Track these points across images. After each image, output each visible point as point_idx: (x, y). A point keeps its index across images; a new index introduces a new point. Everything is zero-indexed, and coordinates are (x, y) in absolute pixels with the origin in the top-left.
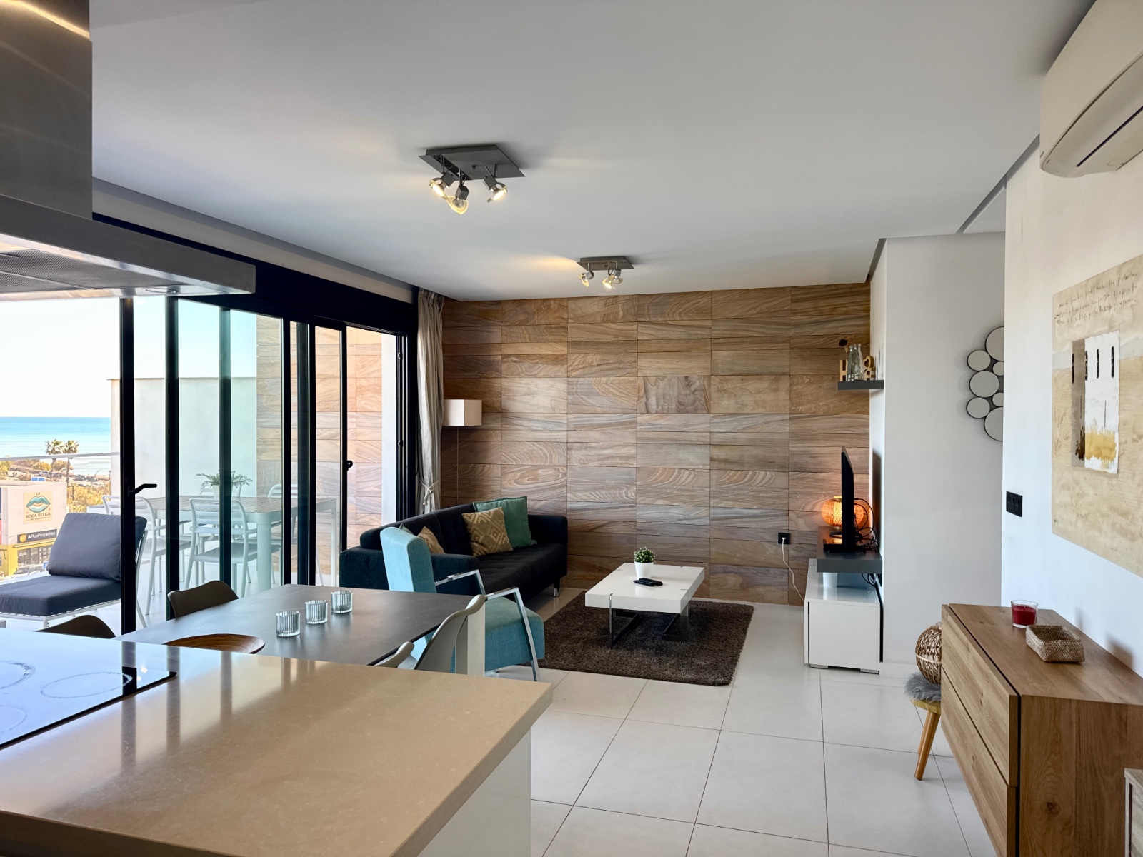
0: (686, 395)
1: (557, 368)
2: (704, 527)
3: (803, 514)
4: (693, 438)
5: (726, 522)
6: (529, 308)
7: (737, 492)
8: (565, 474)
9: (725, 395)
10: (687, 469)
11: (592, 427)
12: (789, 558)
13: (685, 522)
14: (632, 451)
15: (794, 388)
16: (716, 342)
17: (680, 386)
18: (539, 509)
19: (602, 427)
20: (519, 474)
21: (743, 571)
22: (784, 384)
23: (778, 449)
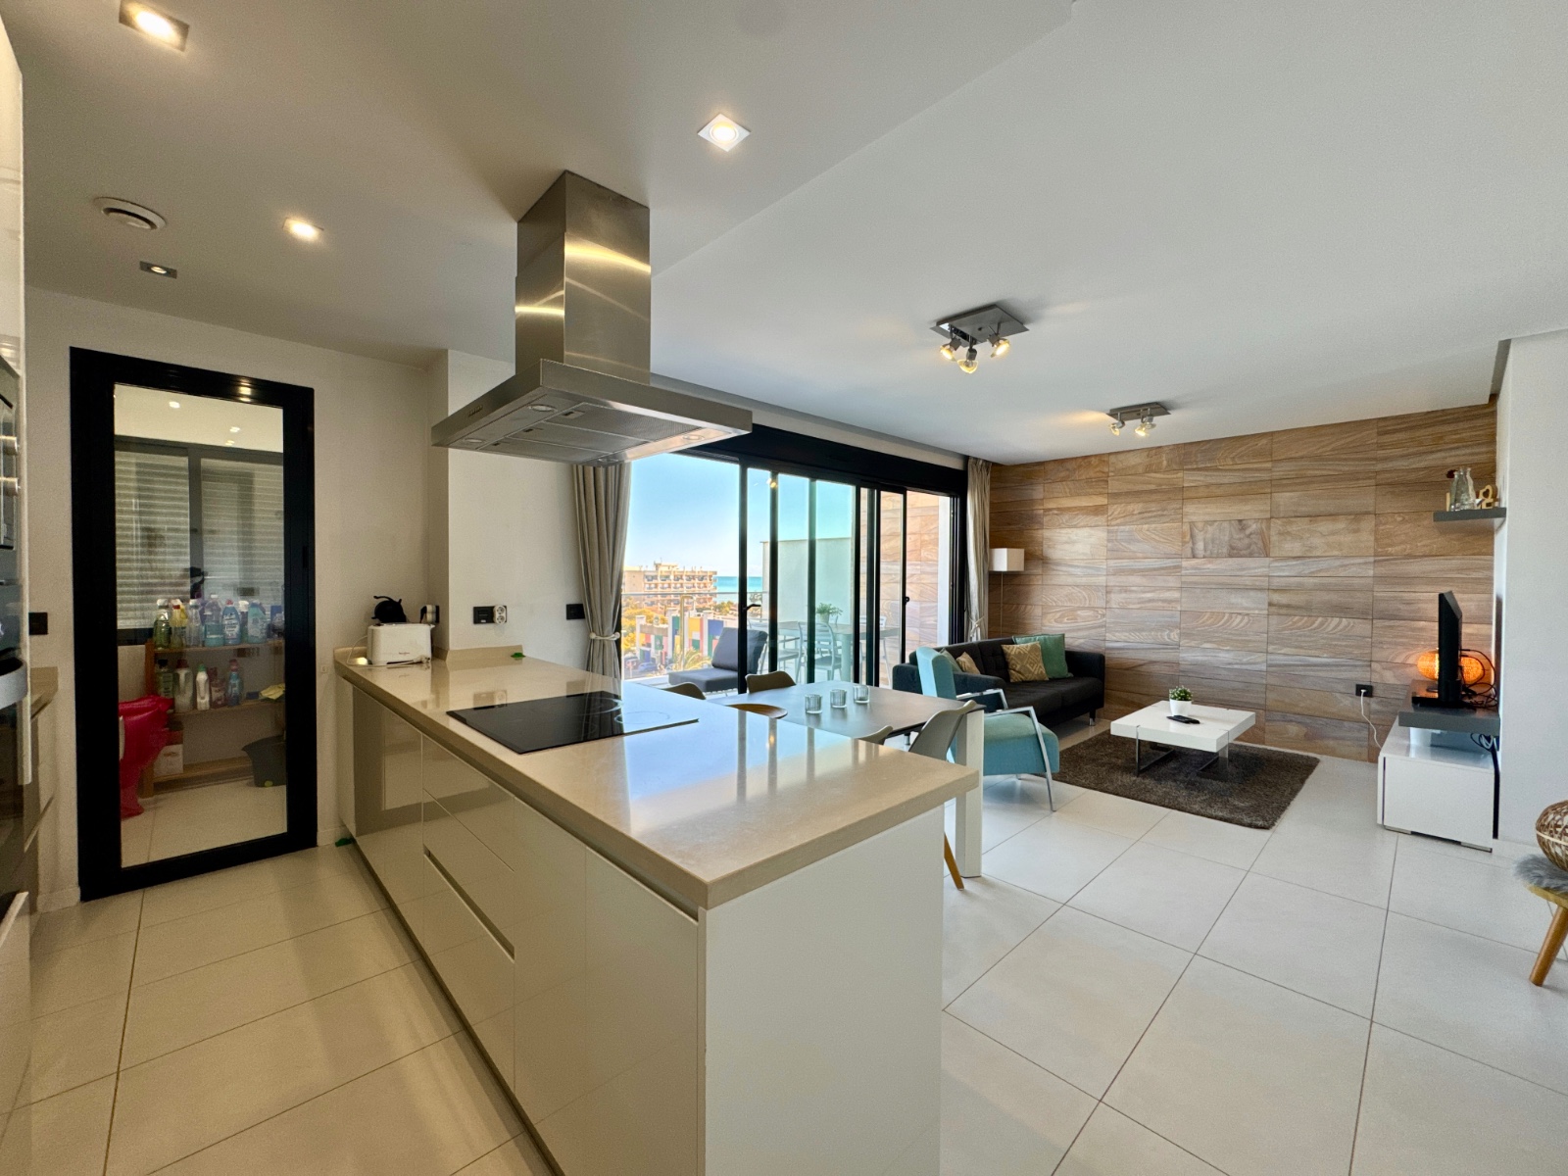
0: (1240, 539)
1: (1096, 518)
2: (1260, 673)
3: (1392, 666)
4: (1247, 583)
5: (1285, 668)
6: (1068, 465)
7: (1303, 639)
8: (1104, 615)
9: (1289, 538)
10: (1240, 614)
11: (1133, 572)
12: (1370, 713)
13: (1236, 666)
14: (1176, 595)
15: (1382, 528)
16: (1277, 484)
17: (1233, 530)
18: (1078, 646)
19: (1142, 572)
20: (1058, 615)
21: (1308, 721)
22: (1368, 524)
23: (1359, 595)
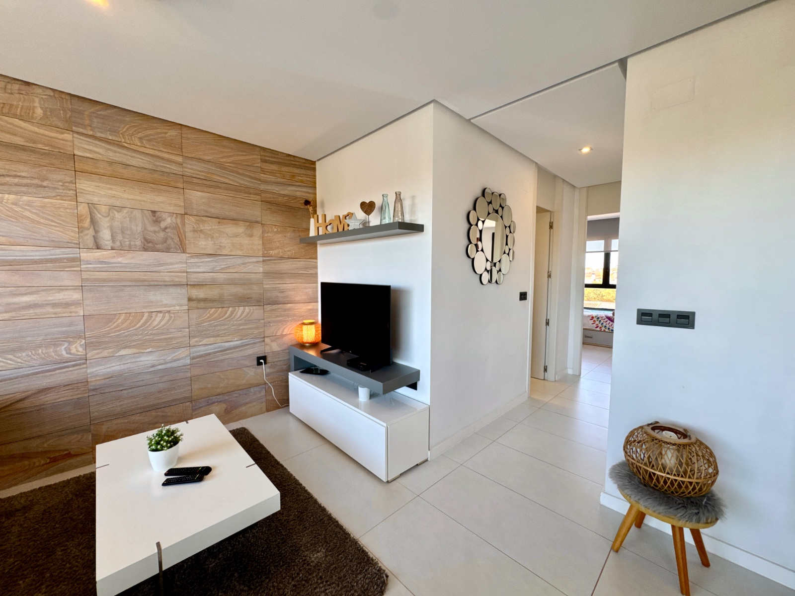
0: (155, 232)
2: (184, 368)
3: (276, 338)
4: (167, 279)
5: (208, 357)
7: (219, 328)
9: (202, 236)
12: (266, 376)
14: (76, 296)
15: (266, 235)
16: (189, 182)
17: (146, 222)
21: (227, 398)
22: (258, 231)
23: (255, 287)
